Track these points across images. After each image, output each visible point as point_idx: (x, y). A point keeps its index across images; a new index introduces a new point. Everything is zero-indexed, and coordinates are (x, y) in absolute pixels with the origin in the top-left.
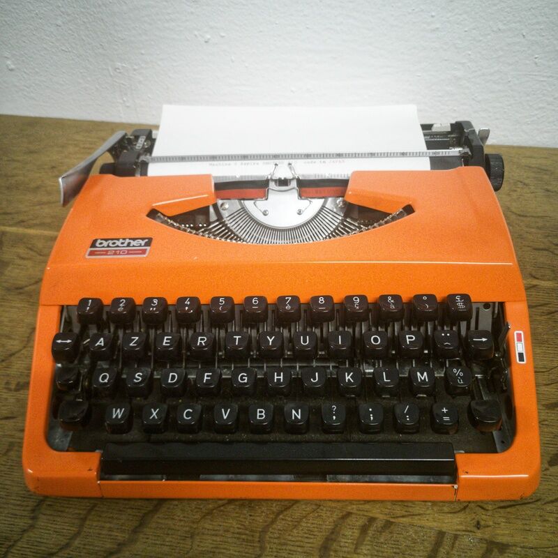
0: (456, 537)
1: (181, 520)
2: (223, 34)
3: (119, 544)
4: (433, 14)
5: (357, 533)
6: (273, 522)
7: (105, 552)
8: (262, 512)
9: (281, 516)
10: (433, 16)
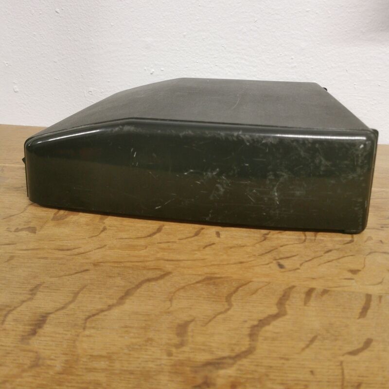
0: (380, 297)
1: (159, 292)
2: (162, 69)
3: (109, 306)
4: (293, 57)
5: (303, 296)
6: (235, 292)
7: (97, 310)
8: (225, 287)
9: (241, 289)
10: (292, 59)
